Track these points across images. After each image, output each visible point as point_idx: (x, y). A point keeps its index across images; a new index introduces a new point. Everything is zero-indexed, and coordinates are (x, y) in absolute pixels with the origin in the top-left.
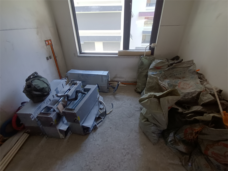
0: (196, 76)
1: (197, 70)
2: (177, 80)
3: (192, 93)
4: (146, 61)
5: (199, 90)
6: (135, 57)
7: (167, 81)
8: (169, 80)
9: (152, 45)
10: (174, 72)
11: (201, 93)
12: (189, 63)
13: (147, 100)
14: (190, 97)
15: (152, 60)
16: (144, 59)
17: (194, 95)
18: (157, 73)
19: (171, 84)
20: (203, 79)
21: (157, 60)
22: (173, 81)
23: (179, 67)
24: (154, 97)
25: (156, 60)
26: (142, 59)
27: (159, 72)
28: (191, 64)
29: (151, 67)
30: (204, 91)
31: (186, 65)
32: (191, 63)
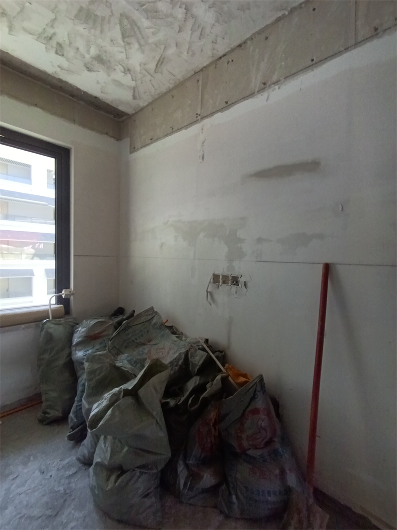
0: (167, 331)
1: (164, 321)
2: (141, 349)
3: (177, 359)
4: (57, 331)
5: (183, 350)
6: (23, 326)
7: (124, 356)
8: (126, 355)
9: (63, 292)
10: (130, 336)
11: (189, 354)
12: (149, 313)
13: (109, 412)
14: (177, 368)
15: (73, 324)
16: (52, 326)
17: (180, 362)
18: (96, 348)
19: (134, 359)
20: (178, 333)
21: (89, 321)
22: (135, 353)
23: (135, 323)
24: (123, 397)
25: (84, 321)
26: (46, 326)
27: (100, 344)
28: (152, 314)
29: (76, 339)
30: (191, 348)
31: (145, 317)
32: (151, 312)
